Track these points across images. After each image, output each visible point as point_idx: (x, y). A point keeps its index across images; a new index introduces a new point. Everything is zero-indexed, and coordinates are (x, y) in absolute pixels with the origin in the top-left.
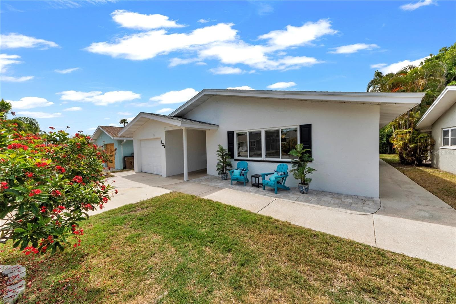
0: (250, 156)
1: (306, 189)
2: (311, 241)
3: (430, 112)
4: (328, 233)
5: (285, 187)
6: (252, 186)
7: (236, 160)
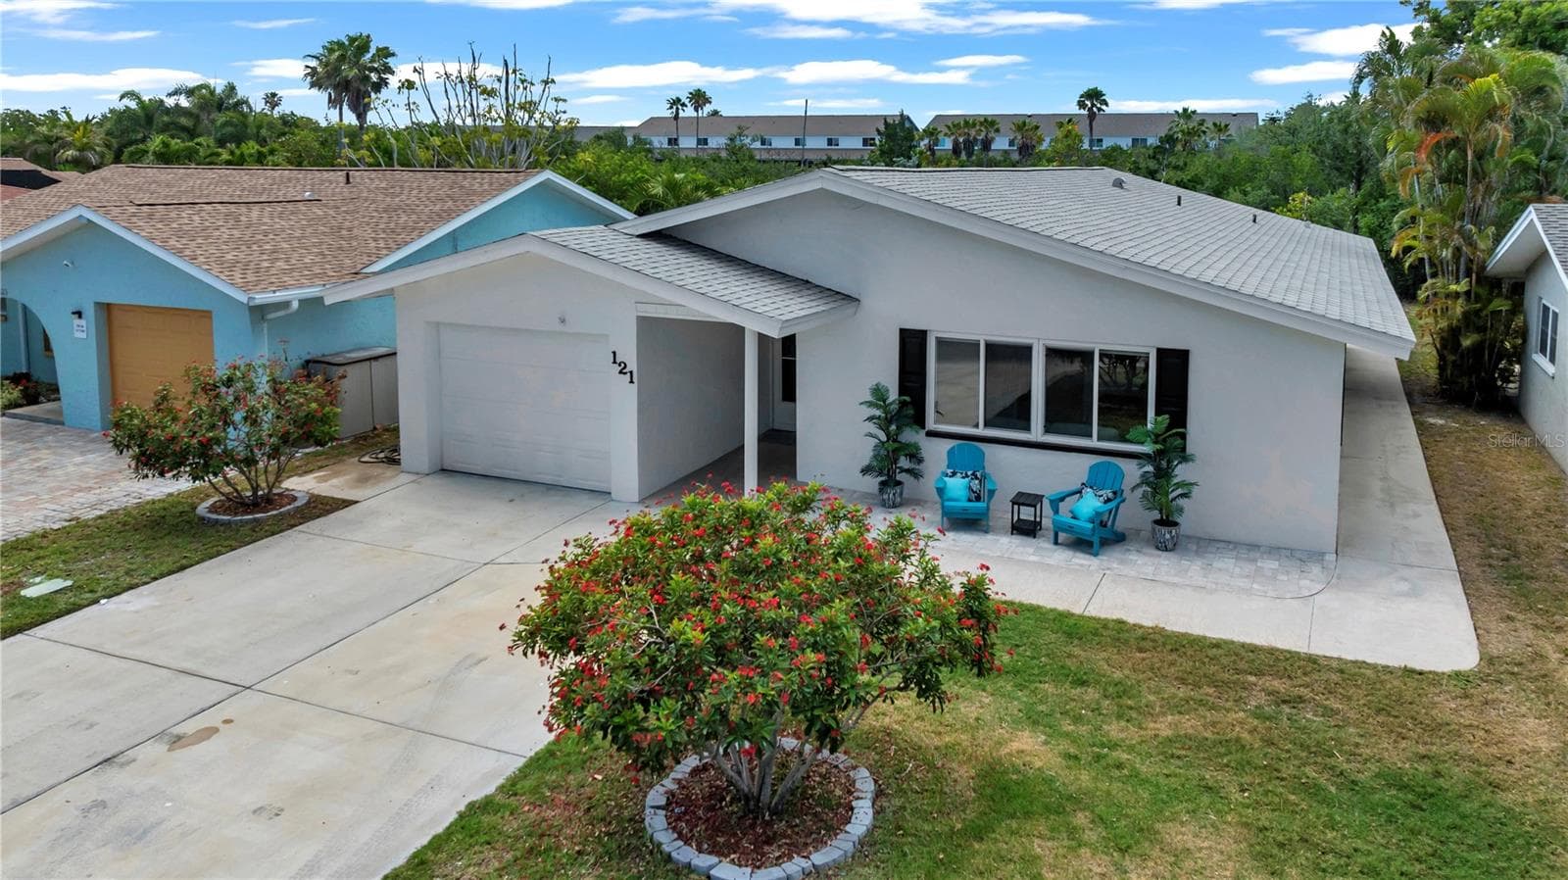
0: (987, 425)
1: (1172, 538)
2: (1210, 655)
3: (1511, 246)
4: (1235, 639)
5: (1116, 534)
6: (1012, 534)
7: (932, 434)
